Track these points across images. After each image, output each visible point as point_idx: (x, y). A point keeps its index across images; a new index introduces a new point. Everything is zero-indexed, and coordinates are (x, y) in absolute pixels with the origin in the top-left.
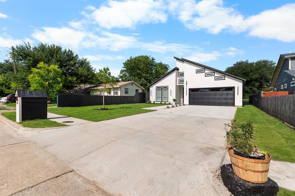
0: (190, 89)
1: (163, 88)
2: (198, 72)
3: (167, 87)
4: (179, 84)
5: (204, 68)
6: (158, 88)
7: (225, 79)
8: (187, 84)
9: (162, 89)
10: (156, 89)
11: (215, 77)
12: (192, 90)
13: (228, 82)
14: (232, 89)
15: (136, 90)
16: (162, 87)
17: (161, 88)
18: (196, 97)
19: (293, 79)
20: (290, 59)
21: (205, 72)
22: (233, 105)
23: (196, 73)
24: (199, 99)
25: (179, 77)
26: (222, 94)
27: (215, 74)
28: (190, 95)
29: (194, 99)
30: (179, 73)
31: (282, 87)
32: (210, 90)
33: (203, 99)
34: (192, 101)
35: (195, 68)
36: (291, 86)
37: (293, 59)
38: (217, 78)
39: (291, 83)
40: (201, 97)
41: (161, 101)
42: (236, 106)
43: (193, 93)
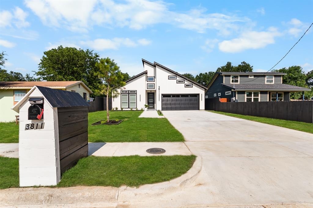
0: (162, 95)
1: (130, 92)
2: (170, 78)
3: (135, 92)
4: (147, 88)
5: (176, 75)
6: (124, 93)
7: (192, 87)
8: (159, 89)
9: (129, 94)
10: (121, 94)
11: (185, 84)
12: (164, 96)
13: (195, 90)
14: (197, 95)
15: (84, 93)
16: (129, 91)
17: (127, 92)
18: (168, 102)
19: (232, 90)
20: (224, 76)
21: (176, 79)
22: (198, 109)
23: (169, 79)
24: (170, 104)
25: (147, 82)
26: (190, 100)
27: (185, 82)
28: (162, 101)
29: (166, 104)
30: (147, 77)
31: (215, 95)
32: (180, 96)
33: (175, 104)
34: (164, 106)
35: (168, 74)
36: (226, 94)
37: (226, 76)
38: (186, 86)
39: (226, 92)
40: (173, 102)
41: (128, 107)
42: (201, 110)
43: (165, 98)
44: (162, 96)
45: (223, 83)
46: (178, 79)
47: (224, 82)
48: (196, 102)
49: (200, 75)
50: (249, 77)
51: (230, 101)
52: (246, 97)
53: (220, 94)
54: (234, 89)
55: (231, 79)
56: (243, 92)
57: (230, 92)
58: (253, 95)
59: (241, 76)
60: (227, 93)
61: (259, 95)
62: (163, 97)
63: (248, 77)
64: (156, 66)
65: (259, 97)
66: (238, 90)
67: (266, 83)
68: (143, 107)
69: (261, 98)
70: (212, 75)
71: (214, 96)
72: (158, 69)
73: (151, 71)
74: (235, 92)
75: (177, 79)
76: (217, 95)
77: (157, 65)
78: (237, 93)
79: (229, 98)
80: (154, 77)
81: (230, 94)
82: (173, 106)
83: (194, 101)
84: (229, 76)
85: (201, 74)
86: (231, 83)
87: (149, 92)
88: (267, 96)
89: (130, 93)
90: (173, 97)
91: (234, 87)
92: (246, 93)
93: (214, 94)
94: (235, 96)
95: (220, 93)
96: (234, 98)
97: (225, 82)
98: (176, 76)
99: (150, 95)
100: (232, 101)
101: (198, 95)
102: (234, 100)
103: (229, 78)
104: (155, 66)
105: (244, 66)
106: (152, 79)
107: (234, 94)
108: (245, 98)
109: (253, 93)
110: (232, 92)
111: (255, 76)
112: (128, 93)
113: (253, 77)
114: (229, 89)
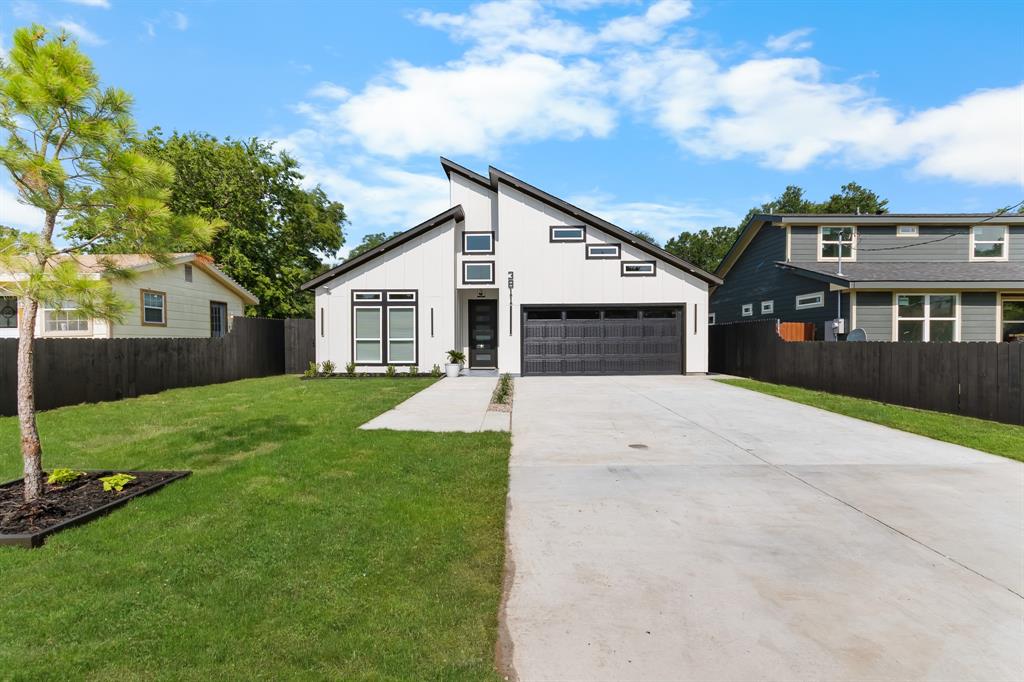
0: (525, 308)
1: (392, 297)
2: (557, 236)
3: (411, 297)
4: (464, 283)
5: (582, 224)
6: (359, 300)
7: (654, 275)
8: (511, 285)
9: (385, 304)
10: (353, 304)
11: (622, 263)
12: (531, 312)
13: (666, 286)
15: (212, 302)
16: (384, 292)
17: (377, 297)
18: (551, 341)
19: (833, 287)
20: (789, 231)
21: (584, 240)
22: (680, 368)
23: (552, 241)
24: (560, 349)
25: (464, 253)
26: (646, 331)
27: (623, 252)
28: (524, 334)
29: (541, 349)
30: (464, 233)
31: (747, 310)
32: (602, 313)
33: (579, 349)
34: (532, 357)
35: (547, 220)
36: (799, 307)
37: (796, 229)
38: (628, 269)
39: (799, 298)
40: (572, 340)
41: (381, 362)
42: (692, 374)
43: (538, 324)
44: (525, 314)
45: (783, 257)
46: (591, 239)
47: (789, 256)
48: (668, 339)
49: (681, 238)
50: (901, 234)
51: (820, 335)
52: (896, 318)
53: (768, 307)
54: (843, 282)
55: (821, 243)
56: (883, 297)
57: (821, 295)
58: (927, 308)
59: (863, 229)
60: (802, 302)
61: (958, 308)
62: (529, 318)
63: (896, 234)
64: (500, 186)
65: (957, 320)
66: (859, 286)
67: (972, 258)
68: (442, 361)
69: (963, 320)
70: (725, 239)
71: (744, 314)
72: (505, 198)
73: (476, 208)
74: (846, 296)
75: (588, 242)
76: (757, 309)
77: (501, 180)
78: (853, 299)
79: (815, 323)
80: (493, 233)
81: (821, 303)
82: (571, 357)
83: (663, 334)
84: (812, 229)
85: (685, 236)
86: (820, 258)
87: (475, 298)
88: (995, 314)
89: (388, 300)
90: (569, 316)
91: (840, 275)
92: (896, 299)
93: (744, 307)
94: (846, 316)
95: (771, 303)
96: (842, 321)
97: (792, 254)
98: (584, 228)
99: (479, 309)
100: (829, 337)
101: (681, 307)
102: (841, 331)
103: (813, 236)
104: (493, 189)
105: (853, 199)
106: (484, 242)
107: (838, 305)
108: (891, 321)
109: (927, 300)
110: (831, 297)
111: (924, 228)
112: (381, 300)
113: (914, 234)
114: (816, 281)
